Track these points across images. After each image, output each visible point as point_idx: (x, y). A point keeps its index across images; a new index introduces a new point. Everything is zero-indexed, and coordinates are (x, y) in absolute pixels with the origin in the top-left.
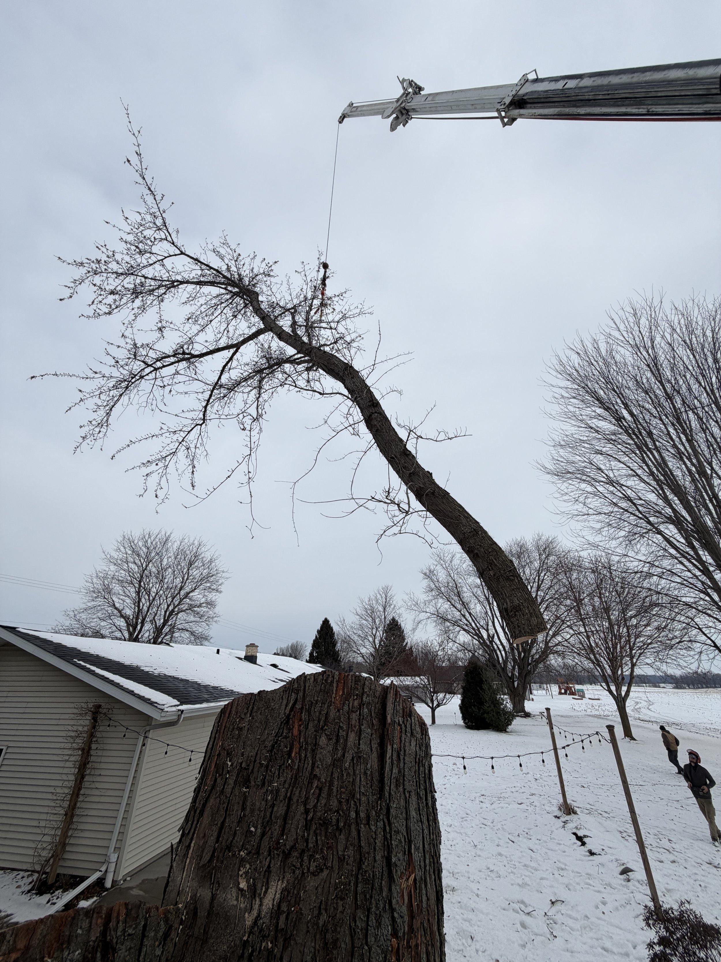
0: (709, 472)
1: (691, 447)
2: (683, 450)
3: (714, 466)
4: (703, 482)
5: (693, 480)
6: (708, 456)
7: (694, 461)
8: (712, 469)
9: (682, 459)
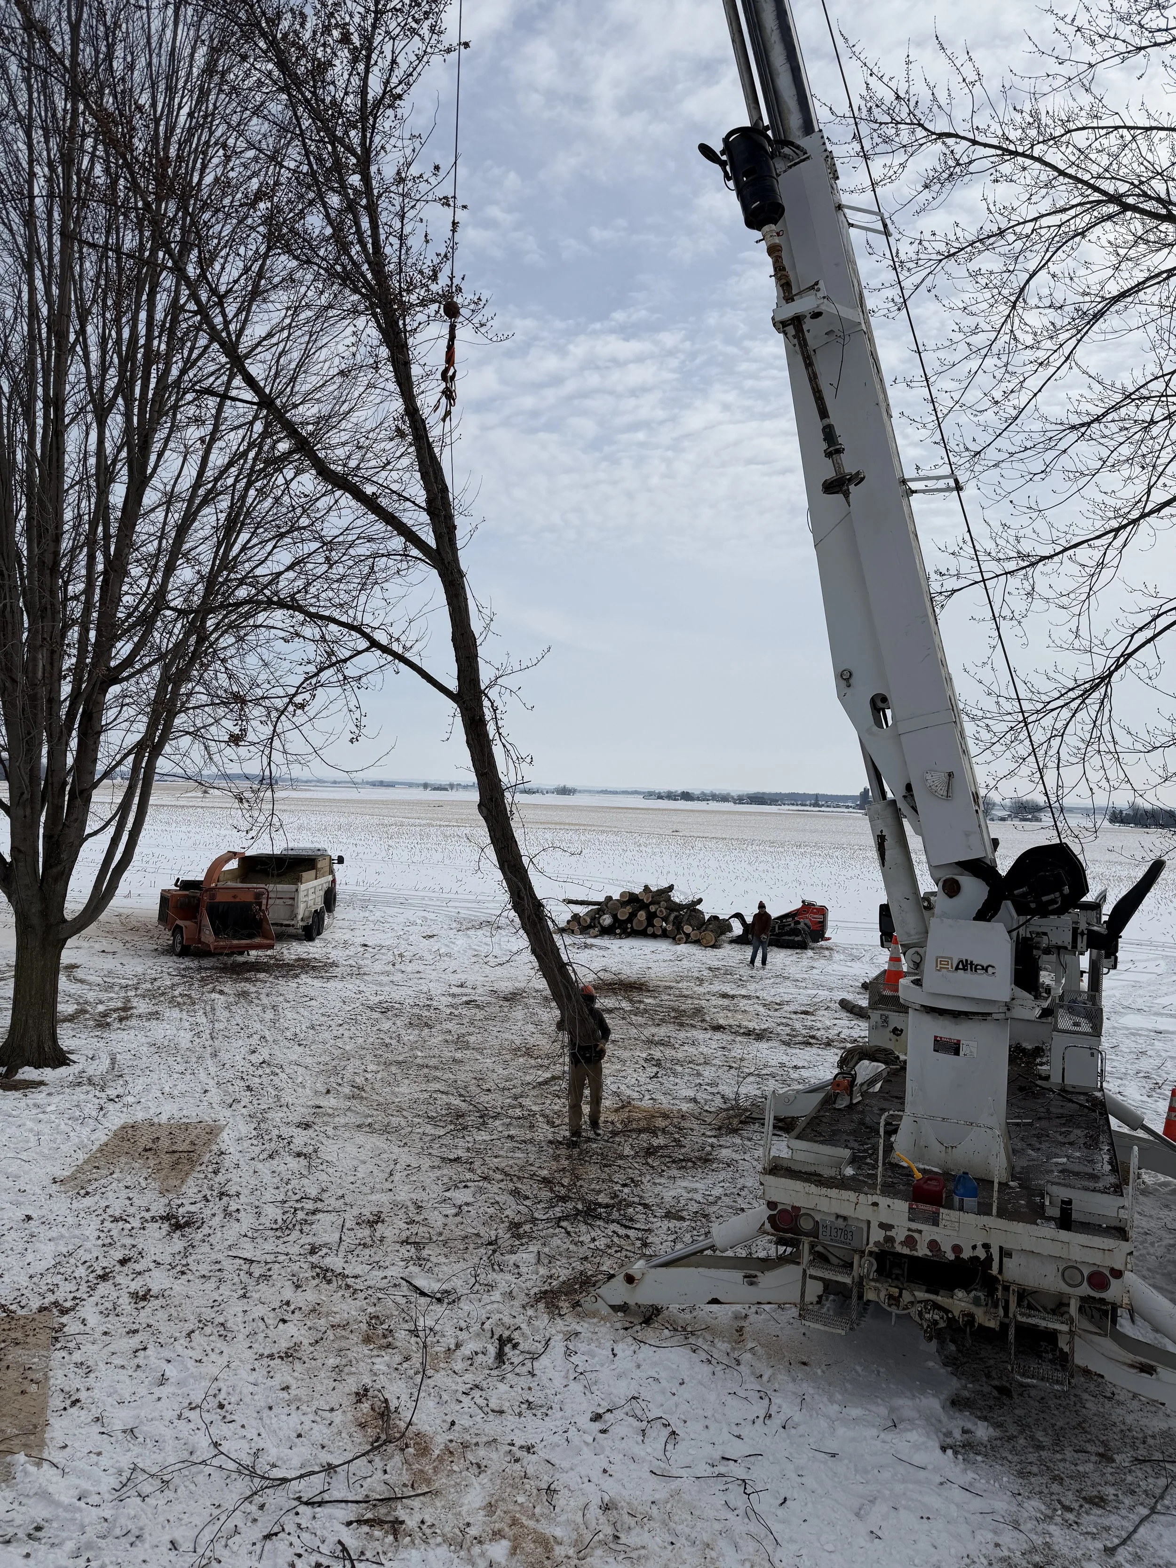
0: (72, 337)
1: (62, 252)
2: (44, 247)
3: (90, 329)
4: (49, 356)
5: (32, 337)
6: (88, 296)
7: (55, 291)
8: (82, 332)
9: (28, 267)
